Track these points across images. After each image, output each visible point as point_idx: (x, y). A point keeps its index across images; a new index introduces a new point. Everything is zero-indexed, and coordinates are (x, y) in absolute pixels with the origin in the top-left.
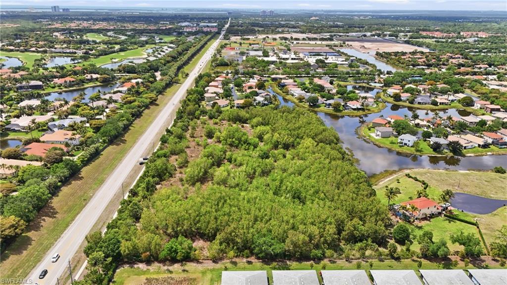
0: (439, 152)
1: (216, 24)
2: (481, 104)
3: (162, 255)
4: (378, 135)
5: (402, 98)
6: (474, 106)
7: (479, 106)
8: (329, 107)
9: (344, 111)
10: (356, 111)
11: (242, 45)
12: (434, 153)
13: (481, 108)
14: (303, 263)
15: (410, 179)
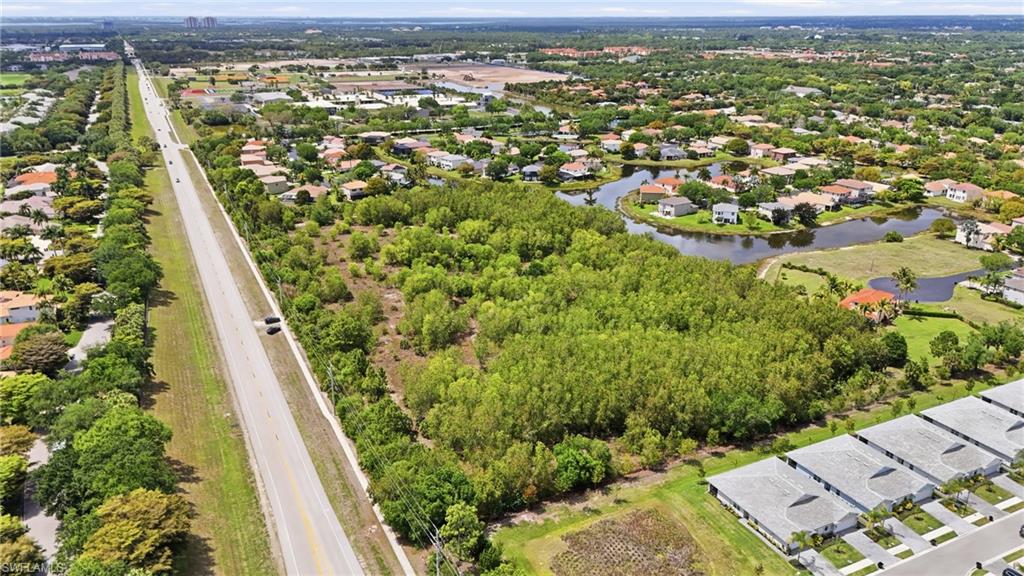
0: (785, 226)
1: (103, 46)
2: (764, 150)
3: (563, 483)
4: (668, 213)
5: (637, 153)
6: (750, 154)
7: (760, 153)
8: (531, 180)
9: (562, 184)
10: (582, 182)
11: (216, 84)
12: (778, 228)
13: (764, 156)
14: (802, 431)
15: (794, 271)
